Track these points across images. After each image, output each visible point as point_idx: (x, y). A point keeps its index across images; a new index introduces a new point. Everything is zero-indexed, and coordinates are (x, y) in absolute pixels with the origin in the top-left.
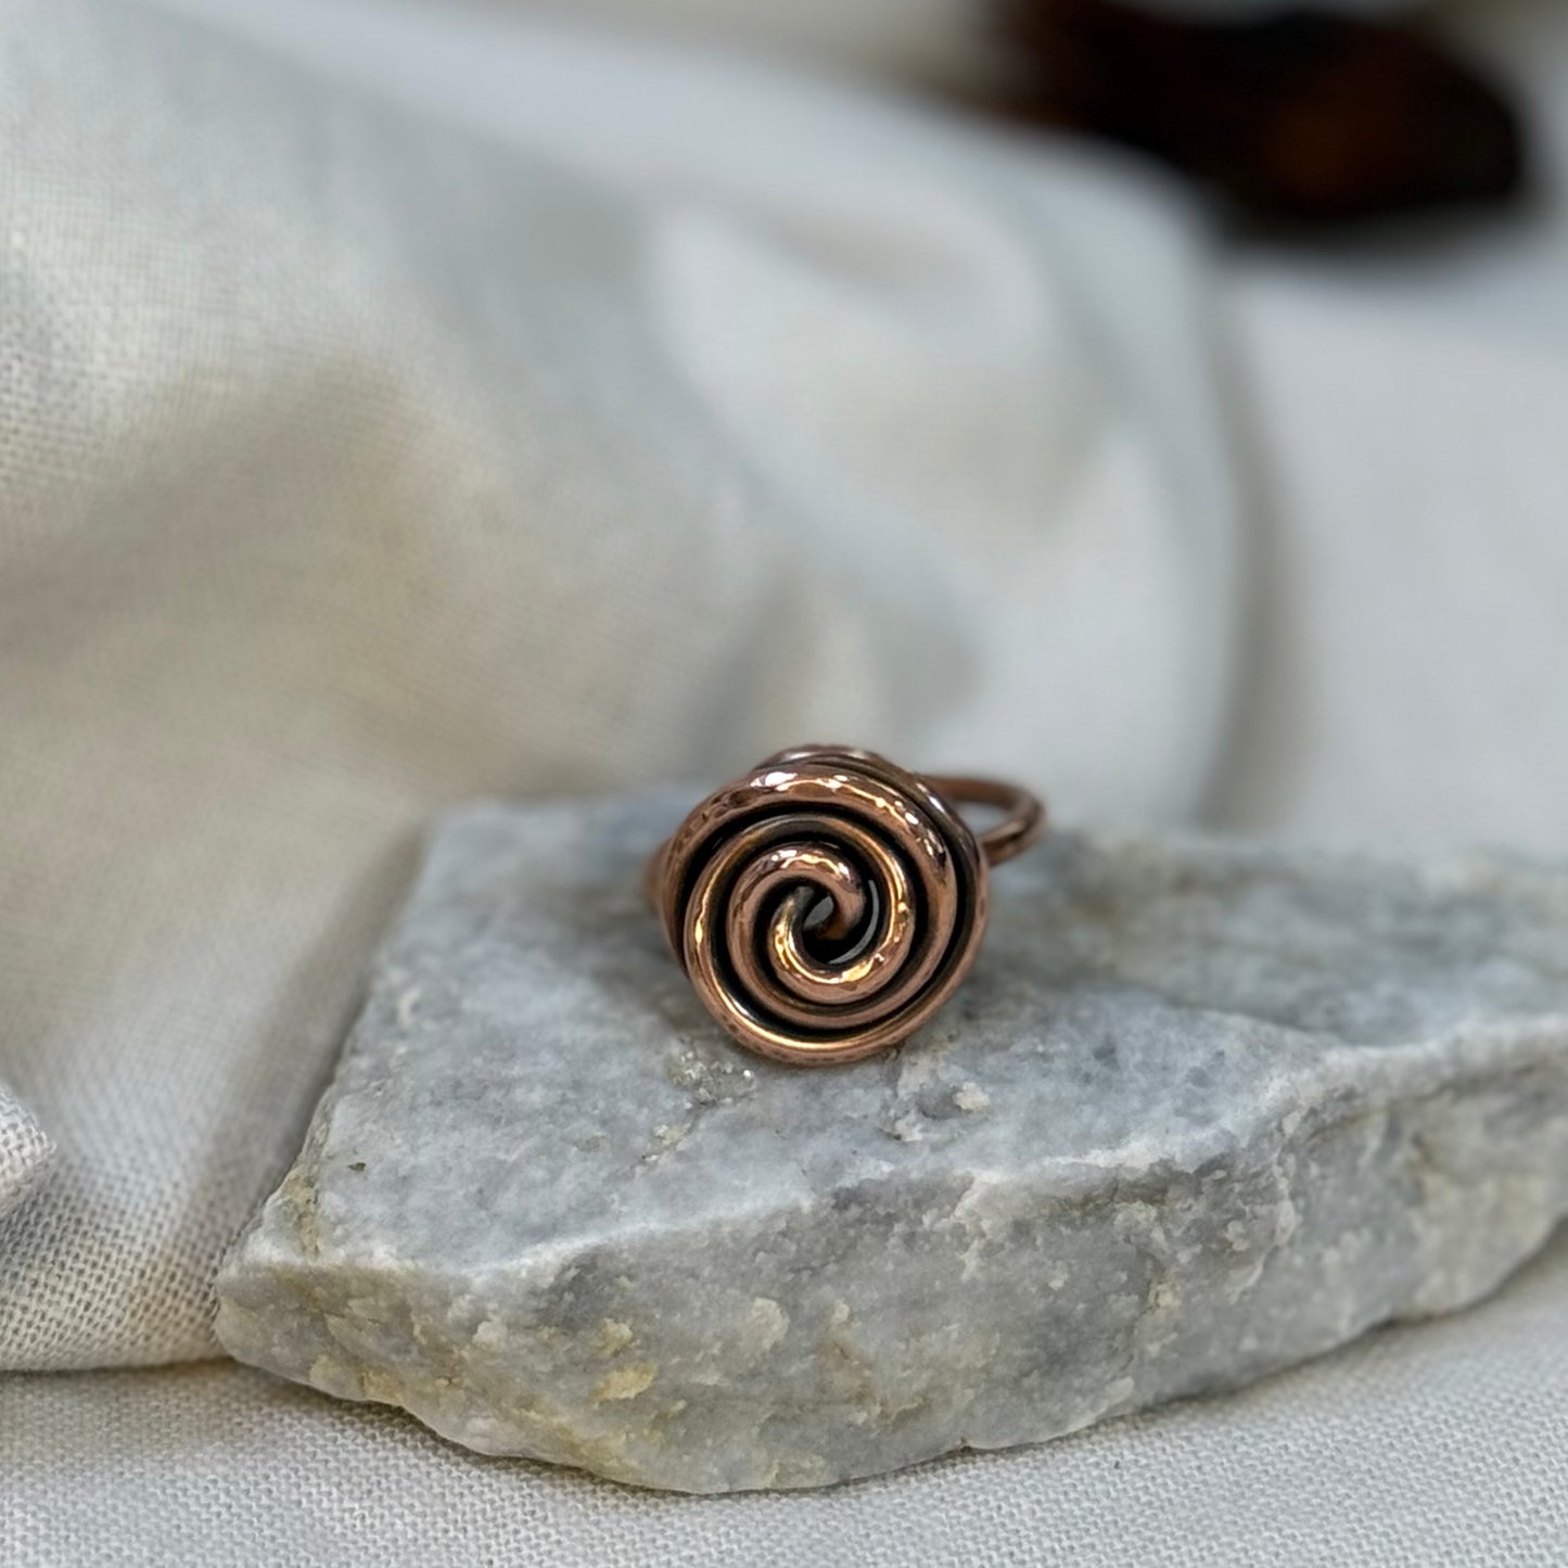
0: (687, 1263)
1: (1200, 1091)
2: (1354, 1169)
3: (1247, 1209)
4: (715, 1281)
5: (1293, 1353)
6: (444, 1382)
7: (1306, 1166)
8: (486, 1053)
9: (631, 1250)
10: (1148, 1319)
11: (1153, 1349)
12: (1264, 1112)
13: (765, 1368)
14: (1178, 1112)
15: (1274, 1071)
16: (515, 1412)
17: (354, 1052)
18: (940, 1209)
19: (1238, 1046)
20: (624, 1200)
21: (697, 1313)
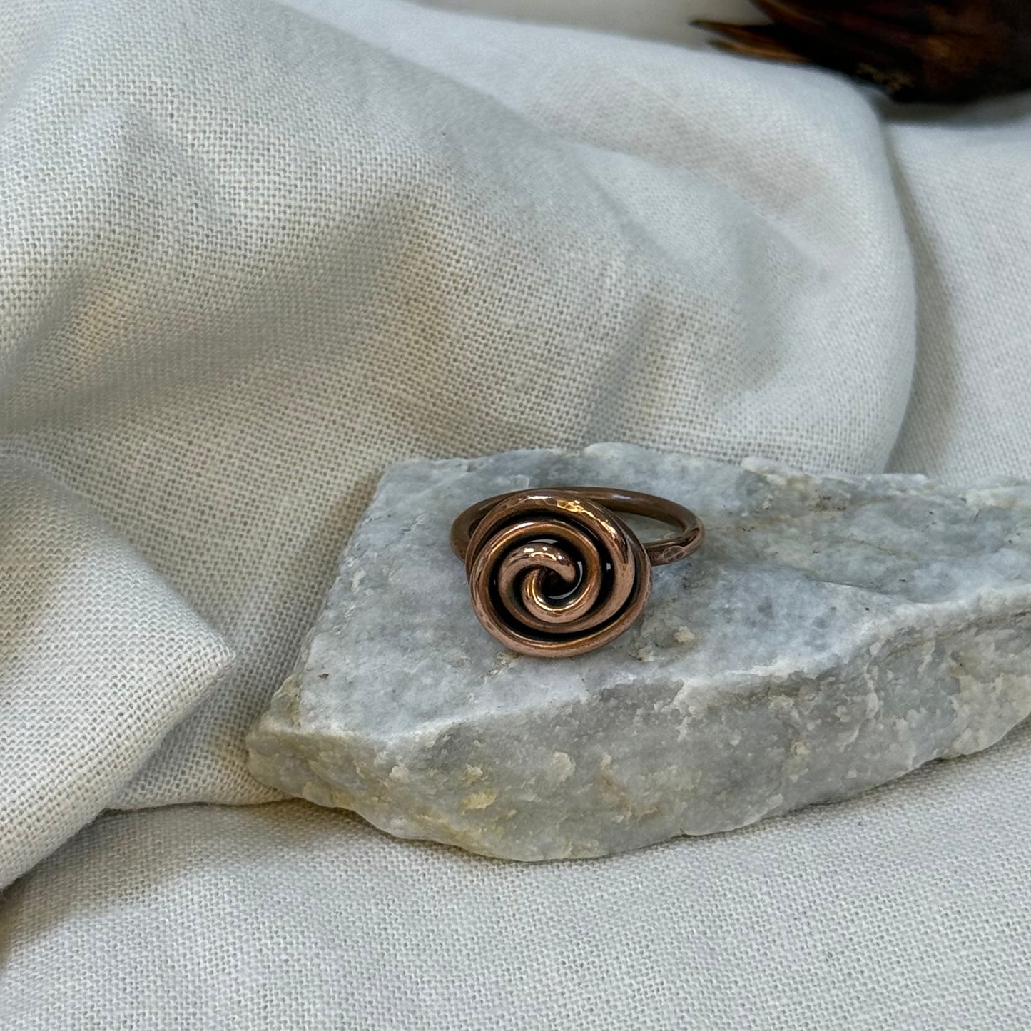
0: (514, 733)
1: (820, 630)
2: (916, 673)
3: (849, 699)
4: (532, 742)
5: (880, 779)
6: (376, 799)
7: (886, 673)
8: (401, 609)
9: (481, 725)
10: (791, 761)
11: (794, 778)
12: (858, 642)
13: (562, 791)
14: (807, 644)
15: (866, 619)
16: (418, 817)
17: (327, 607)
18: (664, 699)
19: (844, 603)
20: (477, 697)
21: (520, 761)
